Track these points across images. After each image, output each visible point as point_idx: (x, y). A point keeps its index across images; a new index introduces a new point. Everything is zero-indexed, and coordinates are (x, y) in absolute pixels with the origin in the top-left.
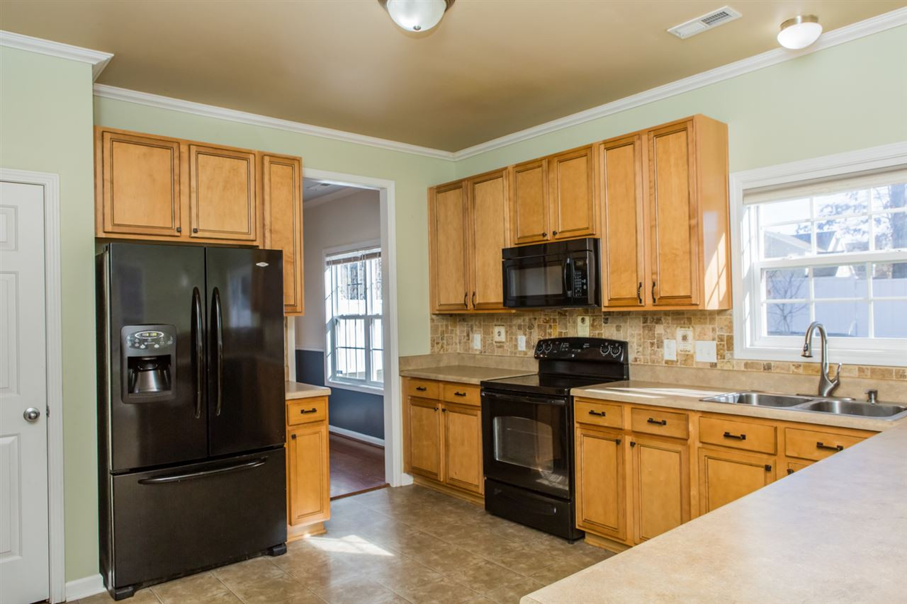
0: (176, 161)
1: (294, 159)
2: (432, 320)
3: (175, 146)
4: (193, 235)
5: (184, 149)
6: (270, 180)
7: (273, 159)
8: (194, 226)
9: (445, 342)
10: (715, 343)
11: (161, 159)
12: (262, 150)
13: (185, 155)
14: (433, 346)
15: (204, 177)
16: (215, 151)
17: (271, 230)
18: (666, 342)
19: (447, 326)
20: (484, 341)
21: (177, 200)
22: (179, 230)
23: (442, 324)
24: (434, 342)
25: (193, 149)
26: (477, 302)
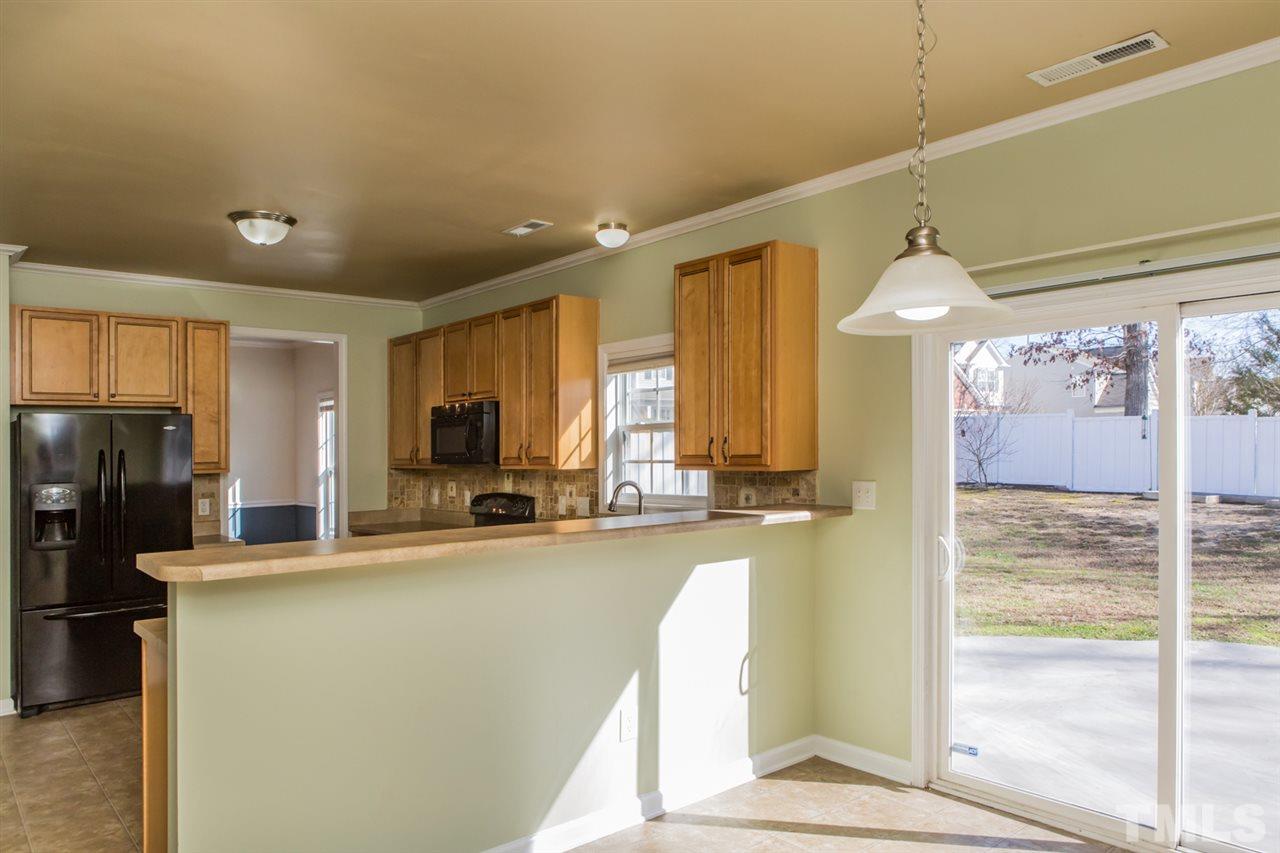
0: (95, 333)
1: (221, 323)
2: (390, 474)
3: (94, 318)
4: (111, 399)
5: (104, 320)
6: (194, 345)
7: (197, 325)
8: (112, 391)
9: (405, 497)
10: (588, 498)
11: (79, 332)
12: (185, 316)
13: (104, 326)
14: (390, 501)
15: (124, 346)
16: (136, 321)
17: (194, 392)
18: (560, 498)
19: (408, 481)
20: (441, 495)
21: (95, 368)
22: (97, 395)
23: (402, 479)
24: (391, 498)
25: (113, 320)
26: (421, 457)
